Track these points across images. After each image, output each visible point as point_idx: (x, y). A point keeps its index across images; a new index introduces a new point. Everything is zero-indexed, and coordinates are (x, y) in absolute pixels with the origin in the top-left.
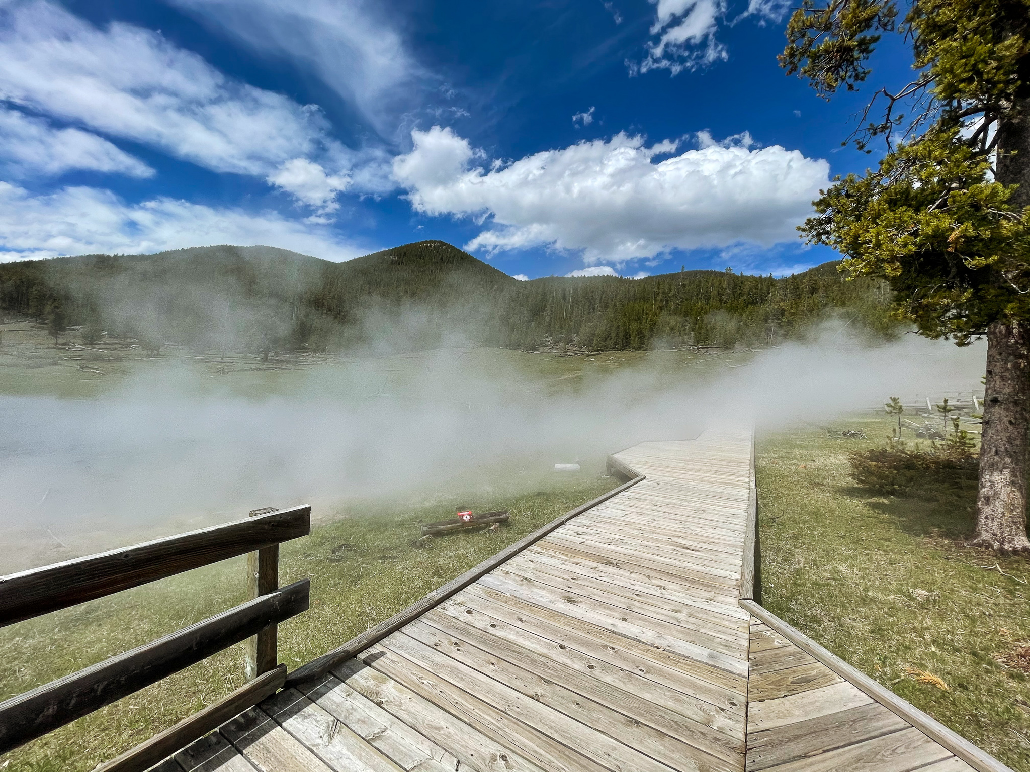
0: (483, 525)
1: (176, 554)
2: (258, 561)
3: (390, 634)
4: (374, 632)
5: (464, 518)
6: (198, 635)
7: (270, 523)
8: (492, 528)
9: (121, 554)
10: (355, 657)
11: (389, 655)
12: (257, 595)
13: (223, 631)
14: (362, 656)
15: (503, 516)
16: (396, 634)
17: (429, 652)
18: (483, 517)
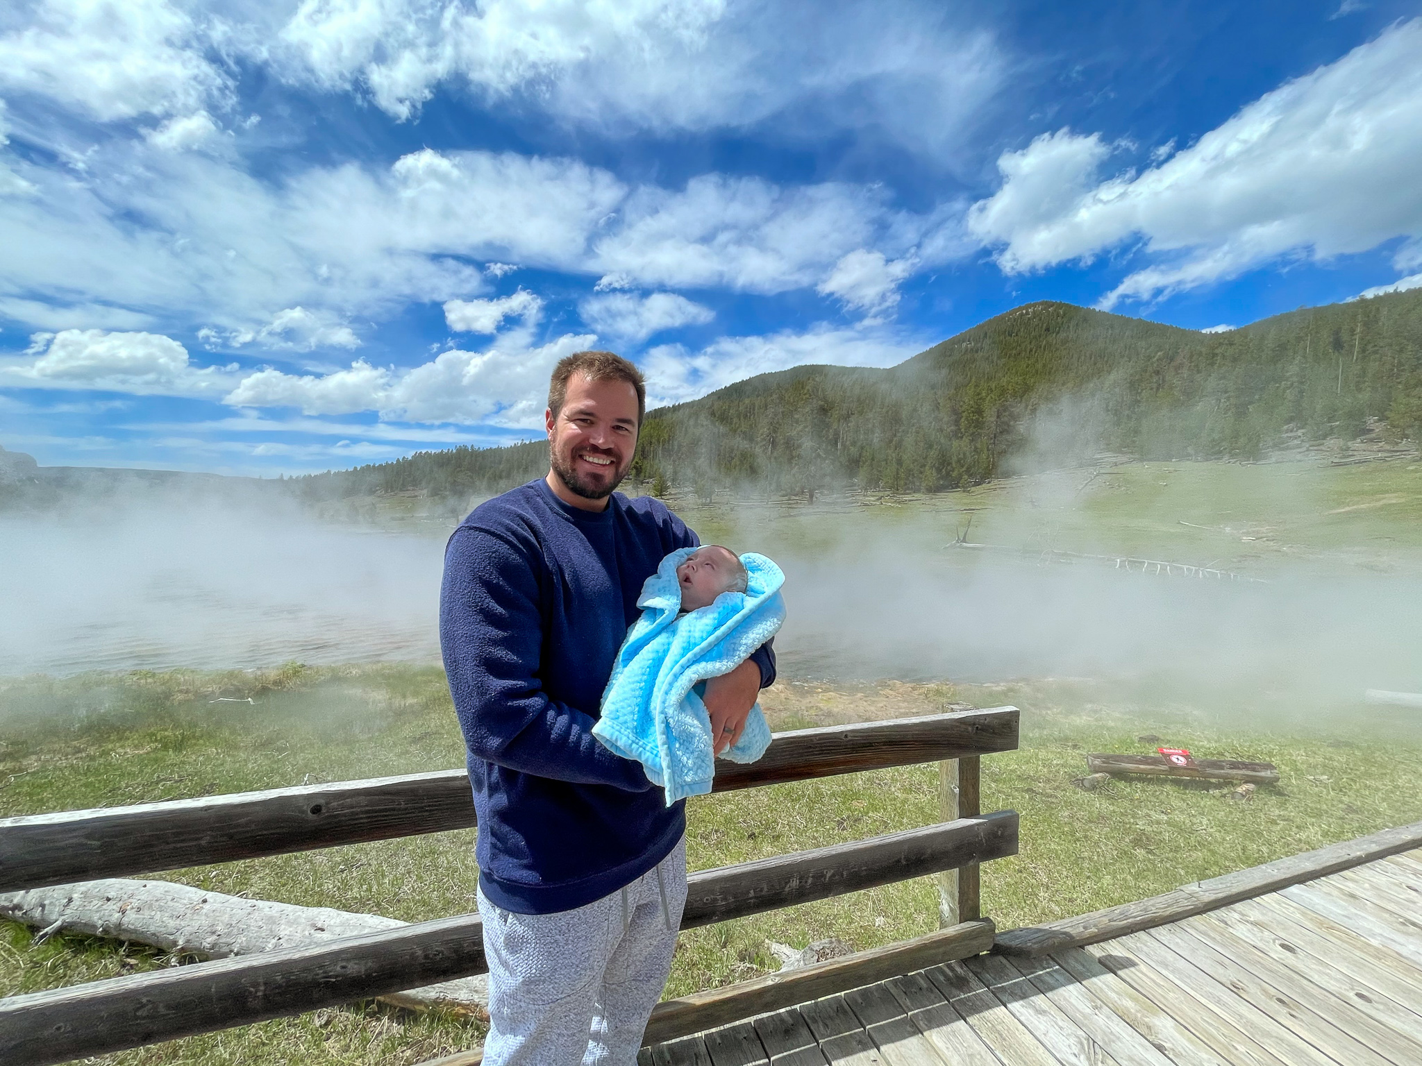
0: (1213, 780)
1: (885, 743)
2: (957, 773)
3: (1132, 932)
4: (1106, 920)
5: (1174, 759)
6: (906, 847)
7: (974, 724)
8: (1239, 790)
9: (842, 732)
10: (1082, 947)
11: (1142, 967)
12: (956, 816)
13: (929, 851)
14: (1095, 951)
15: (1263, 774)
16: (1141, 934)
17: (1227, 996)
18: (1217, 765)
